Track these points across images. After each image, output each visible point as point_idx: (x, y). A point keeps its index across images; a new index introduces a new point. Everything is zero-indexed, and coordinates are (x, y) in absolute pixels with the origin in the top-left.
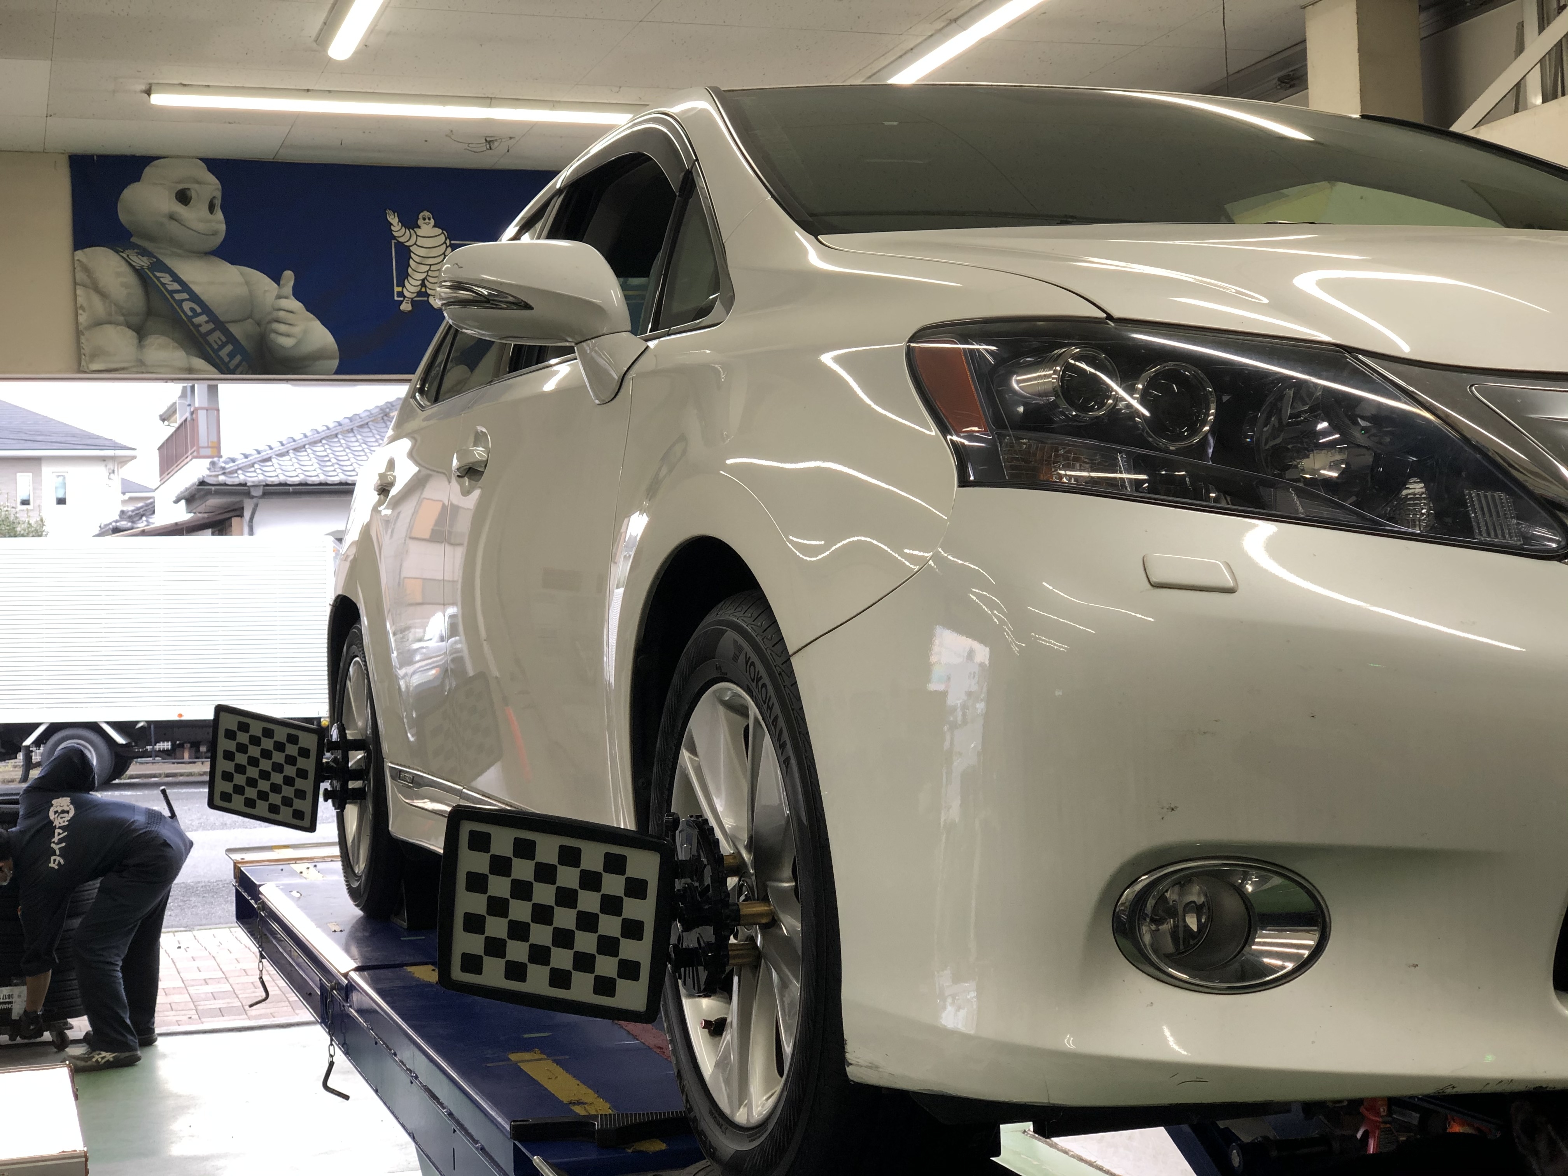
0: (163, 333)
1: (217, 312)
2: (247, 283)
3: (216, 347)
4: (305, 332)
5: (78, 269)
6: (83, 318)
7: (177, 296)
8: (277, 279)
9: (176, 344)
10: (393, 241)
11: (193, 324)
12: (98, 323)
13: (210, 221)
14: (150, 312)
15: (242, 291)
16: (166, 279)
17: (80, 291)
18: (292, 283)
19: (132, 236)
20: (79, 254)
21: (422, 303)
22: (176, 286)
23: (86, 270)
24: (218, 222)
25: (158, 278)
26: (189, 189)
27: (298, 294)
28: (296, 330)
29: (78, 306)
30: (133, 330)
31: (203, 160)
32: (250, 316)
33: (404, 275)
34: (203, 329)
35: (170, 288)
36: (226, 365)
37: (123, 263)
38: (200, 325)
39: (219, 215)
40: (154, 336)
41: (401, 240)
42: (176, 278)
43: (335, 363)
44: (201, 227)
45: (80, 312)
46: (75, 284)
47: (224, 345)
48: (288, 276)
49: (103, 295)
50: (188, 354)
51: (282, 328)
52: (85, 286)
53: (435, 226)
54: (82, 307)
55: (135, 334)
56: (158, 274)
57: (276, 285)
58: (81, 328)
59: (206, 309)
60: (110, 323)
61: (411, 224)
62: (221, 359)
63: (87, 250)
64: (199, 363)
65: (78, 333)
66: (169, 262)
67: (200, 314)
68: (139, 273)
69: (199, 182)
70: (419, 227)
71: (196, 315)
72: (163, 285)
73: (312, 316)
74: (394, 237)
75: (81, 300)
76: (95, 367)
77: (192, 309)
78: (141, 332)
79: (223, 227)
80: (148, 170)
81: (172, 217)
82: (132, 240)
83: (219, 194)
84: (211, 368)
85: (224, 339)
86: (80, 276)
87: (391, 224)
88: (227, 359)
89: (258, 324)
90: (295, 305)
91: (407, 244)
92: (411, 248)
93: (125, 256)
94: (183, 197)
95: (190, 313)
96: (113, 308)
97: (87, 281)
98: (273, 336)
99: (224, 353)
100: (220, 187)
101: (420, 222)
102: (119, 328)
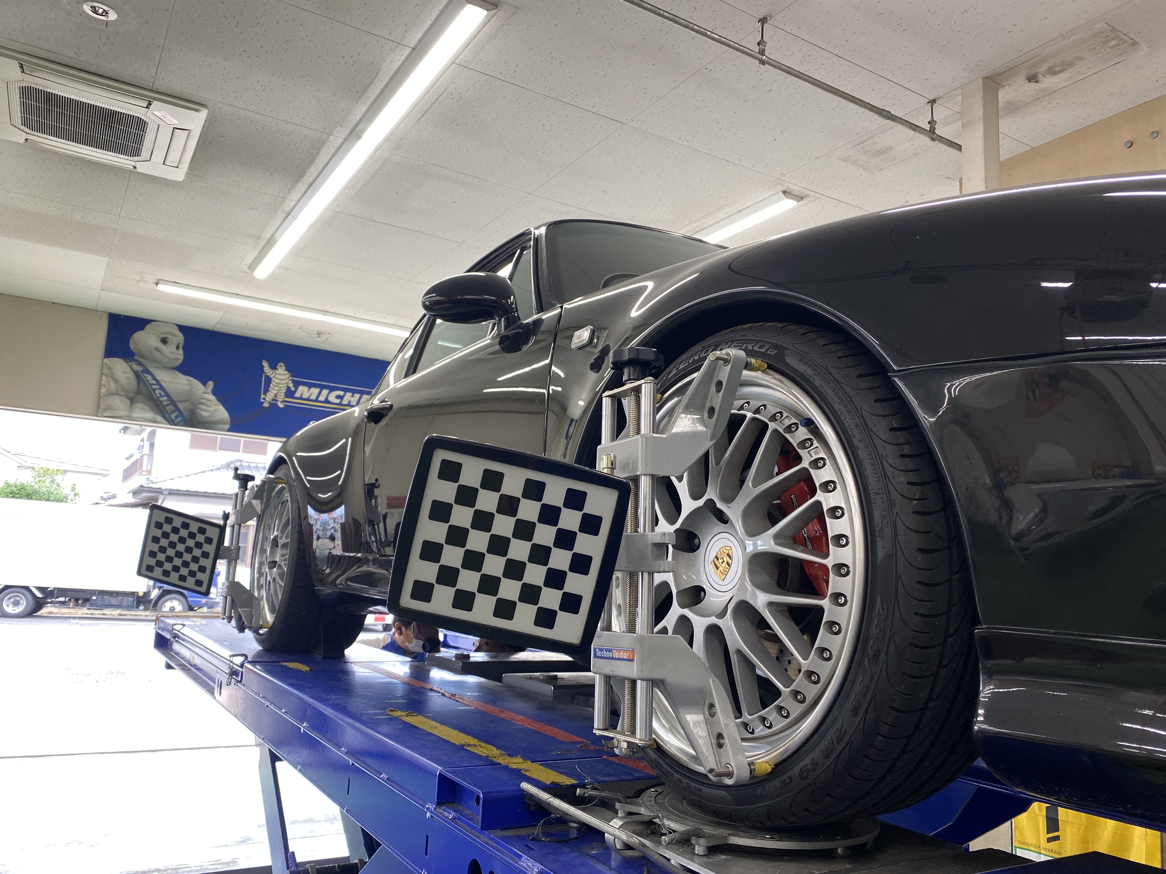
0: (144, 403)
1: (172, 396)
2: (190, 385)
3: (169, 412)
4: (215, 410)
5: (105, 366)
6: (103, 390)
7: (154, 387)
8: (205, 384)
9: (149, 409)
10: (264, 375)
11: (159, 400)
12: (110, 394)
13: (175, 354)
14: (138, 392)
15: (187, 388)
16: (149, 378)
17: (104, 378)
18: (212, 387)
19: (134, 356)
20: (106, 360)
21: (273, 405)
22: (154, 382)
23: (109, 368)
24: (180, 355)
25: (145, 377)
26: (167, 338)
27: (214, 392)
28: (211, 409)
29: (102, 384)
30: (129, 400)
31: (177, 325)
32: (189, 400)
33: (266, 391)
34: (165, 403)
35: (150, 382)
36: (173, 421)
37: (128, 367)
38: (163, 401)
39: (181, 351)
40: (139, 404)
41: (268, 374)
42: (154, 378)
43: (228, 426)
44: (171, 356)
45: (102, 387)
46: (102, 374)
47: (173, 412)
48: (211, 384)
49: (116, 381)
50: (155, 413)
51: (204, 407)
52: (106, 375)
53: (286, 370)
54: (104, 385)
55: (129, 402)
56: (145, 375)
57: (203, 387)
58: (101, 395)
59: (167, 394)
60: (117, 394)
61: (273, 367)
62: (171, 418)
63: (111, 359)
64: (159, 418)
65: (100, 397)
66: (152, 370)
67: (164, 396)
68: (136, 373)
69: (173, 335)
70: (277, 369)
71: (162, 396)
72: (147, 380)
73: (219, 403)
74: (265, 373)
75: (103, 382)
76: (105, 414)
77: (160, 394)
78: (132, 401)
79: (182, 357)
80: (148, 326)
81: (157, 349)
82: (136, 357)
83: (182, 342)
84: (165, 422)
85: (174, 409)
86: (105, 371)
87: (263, 366)
88: (174, 418)
89: (192, 404)
90: (212, 397)
91: (271, 376)
92: (272, 379)
93: (130, 364)
94: (164, 341)
95: (158, 395)
96: (120, 388)
97: (109, 374)
98: (199, 410)
99: (173, 416)
100: (183, 338)
101: (278, 367)
102: (121, 398)
